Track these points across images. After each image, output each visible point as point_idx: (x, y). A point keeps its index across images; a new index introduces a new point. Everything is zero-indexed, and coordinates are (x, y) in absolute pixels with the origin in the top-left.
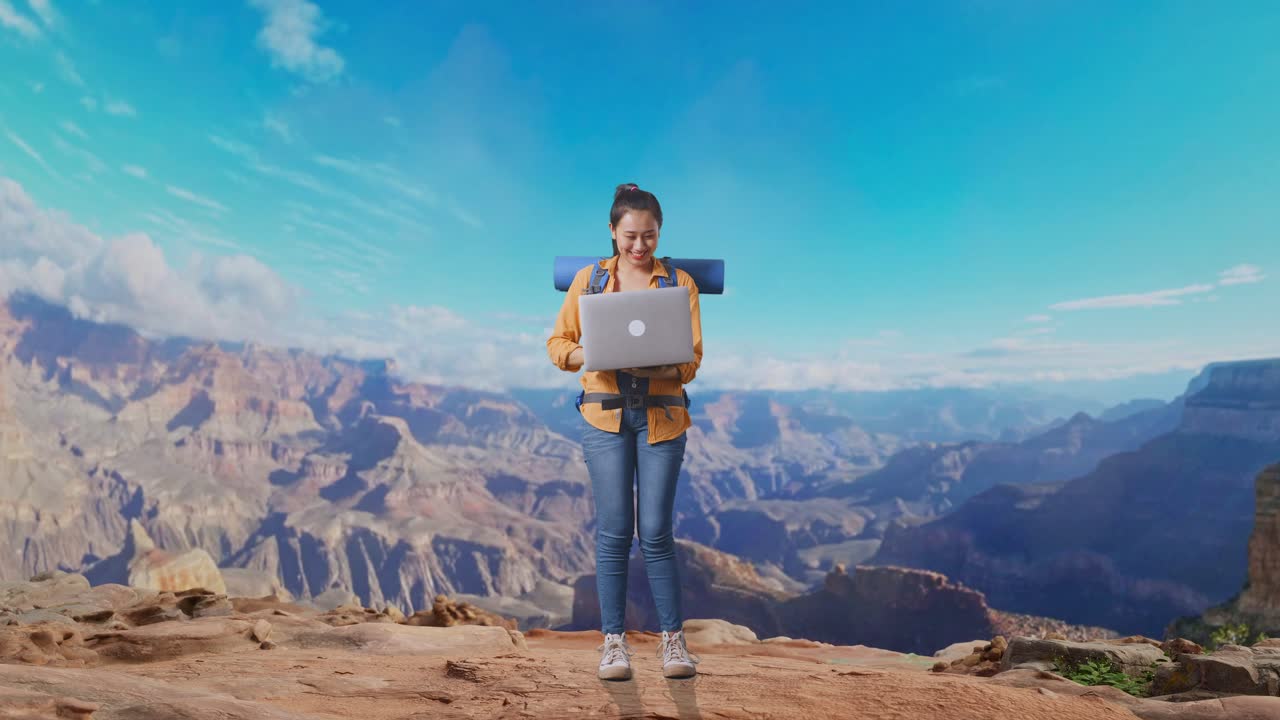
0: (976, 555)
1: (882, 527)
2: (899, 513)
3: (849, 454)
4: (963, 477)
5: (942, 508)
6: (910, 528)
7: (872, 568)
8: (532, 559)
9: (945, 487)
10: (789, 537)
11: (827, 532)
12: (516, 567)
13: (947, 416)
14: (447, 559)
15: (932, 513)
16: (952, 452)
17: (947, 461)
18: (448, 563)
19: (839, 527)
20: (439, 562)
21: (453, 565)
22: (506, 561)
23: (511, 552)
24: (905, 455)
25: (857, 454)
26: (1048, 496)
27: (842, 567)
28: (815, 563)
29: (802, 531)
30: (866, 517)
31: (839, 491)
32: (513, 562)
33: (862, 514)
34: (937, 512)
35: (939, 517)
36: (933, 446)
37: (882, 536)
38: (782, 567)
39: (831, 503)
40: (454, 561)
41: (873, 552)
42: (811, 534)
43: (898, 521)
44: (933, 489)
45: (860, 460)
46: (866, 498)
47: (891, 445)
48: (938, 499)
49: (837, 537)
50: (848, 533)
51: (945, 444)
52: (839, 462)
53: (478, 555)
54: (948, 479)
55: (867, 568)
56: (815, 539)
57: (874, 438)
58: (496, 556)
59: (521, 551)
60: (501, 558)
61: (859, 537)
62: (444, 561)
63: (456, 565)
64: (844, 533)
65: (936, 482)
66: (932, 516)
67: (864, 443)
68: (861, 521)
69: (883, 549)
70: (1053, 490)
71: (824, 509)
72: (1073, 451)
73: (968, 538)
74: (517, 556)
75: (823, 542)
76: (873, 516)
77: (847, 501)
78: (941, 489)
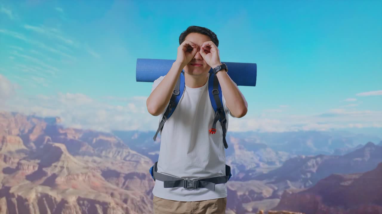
0: (323, 206)
1: (280, 193)
2: (289, 187)
3: (266, 160)
4: (317, 171)
5: (307, 185)
6: (293, 194)
7: (276, 212)
8: (122, 208)
9: (309, 175)
10: (239, 198)
11: (256, 196)
12: (115, 211)
13: (310, 143)
14: (84, 208)
15: (303, 187)
16: (312, 160)
17: (310, 164)
18: (84, 209)
19: (261, 193)
20: (80, 209)
21: (86, 210)
22: (110, 208)
23: (113, 204)
24: (291, 161)
25: (270, 161)
26: (355, 179)
27: (263, 211)
28: (250, 209)
29: (244, 195)
30: (273, 189)
31: (261, 177)
32: (114, 209)
33: (271, 187)
34: (305, 187)
35: (306, 189)
36: (304, 157)
37: (280, 197)
38: (235, 211)
39: (258, 182)
40: (87, 208)
41: (276, 204)
42: (249, 197)
43: (288, 190)
44: (303, 176)
45: (271, 163)
46: (273, 180)
47: (285, 156)
48: (306, 180)
49: (260, 198)
50: (265, 196)
51: (309, 156)
52: (261, 164)
53: (98, 206)
54: (310, 172)
55: (273, 212)
56: (250, 198)
57: (277, 153)
58: (106, 206)
59: (117, 204)
60: (108, 207)
61: (271, 198)
62: (83, 209)
63: (88, 210)
64: (264, 196)
65: (305, 173)
66: (303, 188)
67: (273, 155)
68: (271, 191)
69: (280, 204)
70: (357, 177)
71: (254, 185)
72: (366, 159)
73: (319, 198)
74: (115, 206)
75: (255, 200)
76: (276, 188)
77: (265, 181)
78: (307, 176)
